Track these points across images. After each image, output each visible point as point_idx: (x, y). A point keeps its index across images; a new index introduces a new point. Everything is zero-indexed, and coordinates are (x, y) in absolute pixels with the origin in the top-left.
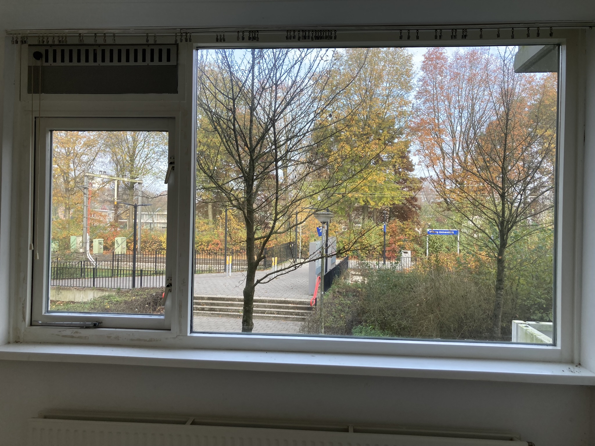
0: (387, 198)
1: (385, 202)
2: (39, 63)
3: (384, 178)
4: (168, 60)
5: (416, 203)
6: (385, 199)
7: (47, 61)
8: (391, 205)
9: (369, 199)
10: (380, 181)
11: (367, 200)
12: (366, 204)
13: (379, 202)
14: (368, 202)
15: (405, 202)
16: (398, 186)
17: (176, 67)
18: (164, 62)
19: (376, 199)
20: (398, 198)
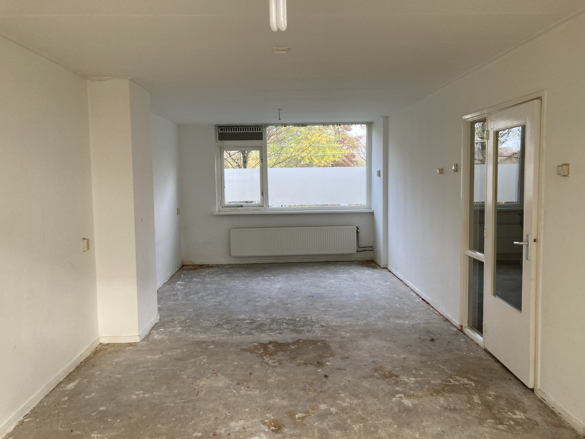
0: (329, 156)
1: (327, 160)
2: (222, 132)
3: (325, 139)
4: (260, 131)
5: (354, 159)
6: (327, 157)
7: (224, 131)
8: (332, 162)
9: (313, 158)
10: (322, 142)
11: (312, 158)
12: (310, 162)
13: (322, 160)
14: (312, 160)
15: (344, 158)
16: (338, 145)
17: (262, 133)
18: (259, 131)
19: (319, 158)
20: (337, 156)
